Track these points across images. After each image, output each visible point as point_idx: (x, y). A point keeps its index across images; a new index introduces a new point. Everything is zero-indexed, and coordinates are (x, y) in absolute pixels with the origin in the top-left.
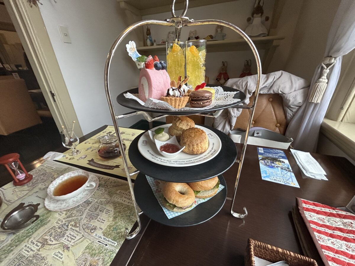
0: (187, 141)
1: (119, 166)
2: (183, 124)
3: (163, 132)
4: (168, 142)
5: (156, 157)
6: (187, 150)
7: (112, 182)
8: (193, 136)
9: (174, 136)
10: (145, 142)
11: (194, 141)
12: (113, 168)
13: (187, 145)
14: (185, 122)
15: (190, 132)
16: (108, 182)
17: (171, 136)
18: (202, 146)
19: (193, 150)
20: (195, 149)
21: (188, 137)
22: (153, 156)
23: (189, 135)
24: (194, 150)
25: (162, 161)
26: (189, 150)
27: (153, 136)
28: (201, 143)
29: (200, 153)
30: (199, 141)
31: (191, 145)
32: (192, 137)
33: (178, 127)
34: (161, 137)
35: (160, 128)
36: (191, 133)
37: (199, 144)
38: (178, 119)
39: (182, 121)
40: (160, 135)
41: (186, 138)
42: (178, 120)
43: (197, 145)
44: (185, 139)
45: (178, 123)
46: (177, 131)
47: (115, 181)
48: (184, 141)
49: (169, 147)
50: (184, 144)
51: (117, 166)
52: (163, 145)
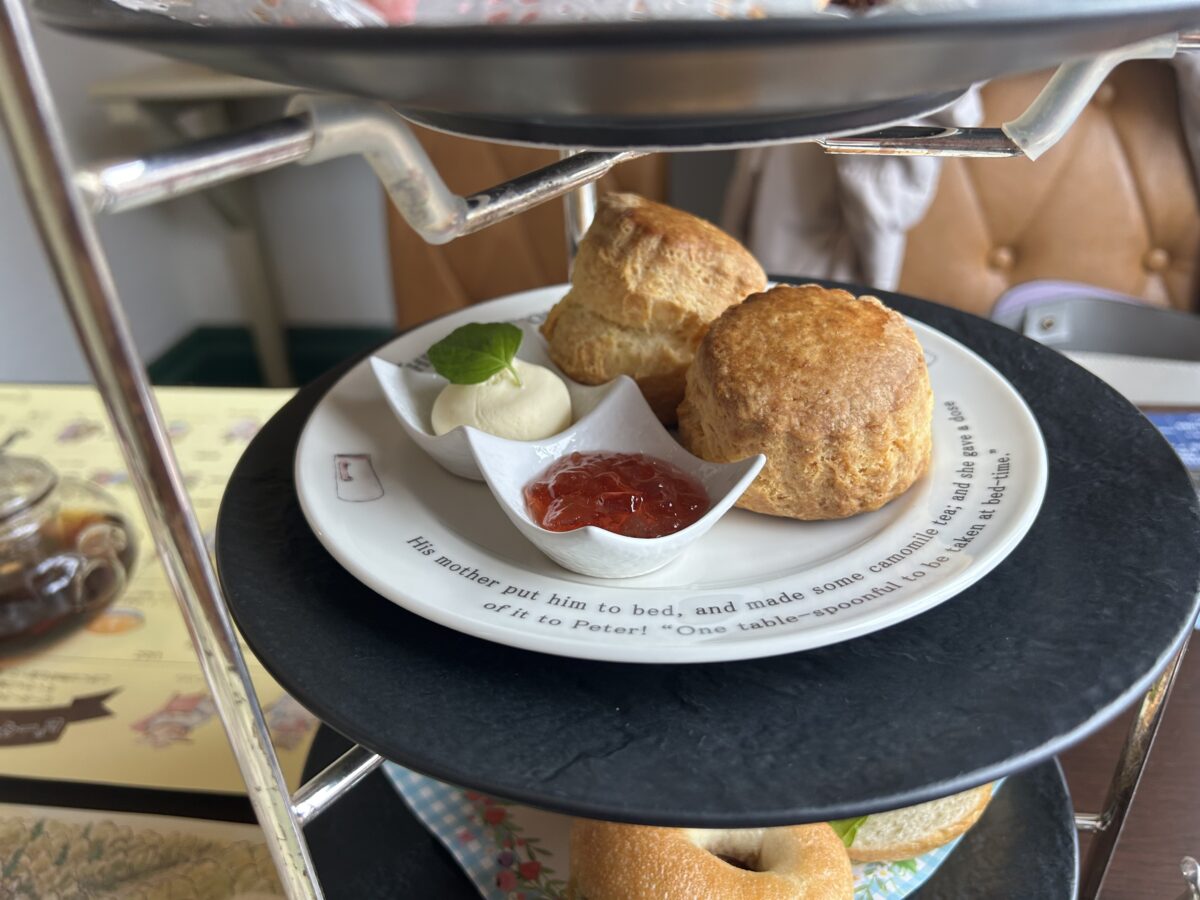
0: (774, 406)
1: (109, 705)
2: (683, 268)
3: (515, 363)
4: (586, 439)
5: (522, 594)
6: (781, 490)
7: (66, 847)
8: (813, 354)
9: (625, 389)
10: (355, 468)
11: (836, 398)
12: (52, 726)
13: (781, 444)
14: (694, 249)
15: (776, 329)
16: (33, 856)
17: (585, 391)
18: (907, 437)
19: (831, 483)
20: (856, 467)
21: (769, 373)
22: (489, 583)
23: (780, 354)
24: (847, 481)
25: (590, 615)
26: (795, 481)
27: (425, 402)
28: (896, 407)
29: (886, 495)
30: (881, 398)
31: (819, 438)
32: (803, 366)
33: (638, 300)
34: (504, 404)
35: (472, 328)
36: (785, 334)
37: (889, 425)
38: (628, 228)
39: (665, 241)
40: (492, 389)
41: (760, 385)
42: (634, 241)
43: (871, 427)
44: (752, 390)
45: (639, 267)
46: (627, 338)
47: (92, 836)
48: (744, 415)
49: (606, 483)
50: (739, 435)
51: (89, 708)
52: (547, 474)
